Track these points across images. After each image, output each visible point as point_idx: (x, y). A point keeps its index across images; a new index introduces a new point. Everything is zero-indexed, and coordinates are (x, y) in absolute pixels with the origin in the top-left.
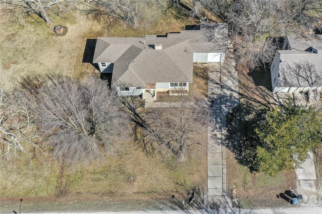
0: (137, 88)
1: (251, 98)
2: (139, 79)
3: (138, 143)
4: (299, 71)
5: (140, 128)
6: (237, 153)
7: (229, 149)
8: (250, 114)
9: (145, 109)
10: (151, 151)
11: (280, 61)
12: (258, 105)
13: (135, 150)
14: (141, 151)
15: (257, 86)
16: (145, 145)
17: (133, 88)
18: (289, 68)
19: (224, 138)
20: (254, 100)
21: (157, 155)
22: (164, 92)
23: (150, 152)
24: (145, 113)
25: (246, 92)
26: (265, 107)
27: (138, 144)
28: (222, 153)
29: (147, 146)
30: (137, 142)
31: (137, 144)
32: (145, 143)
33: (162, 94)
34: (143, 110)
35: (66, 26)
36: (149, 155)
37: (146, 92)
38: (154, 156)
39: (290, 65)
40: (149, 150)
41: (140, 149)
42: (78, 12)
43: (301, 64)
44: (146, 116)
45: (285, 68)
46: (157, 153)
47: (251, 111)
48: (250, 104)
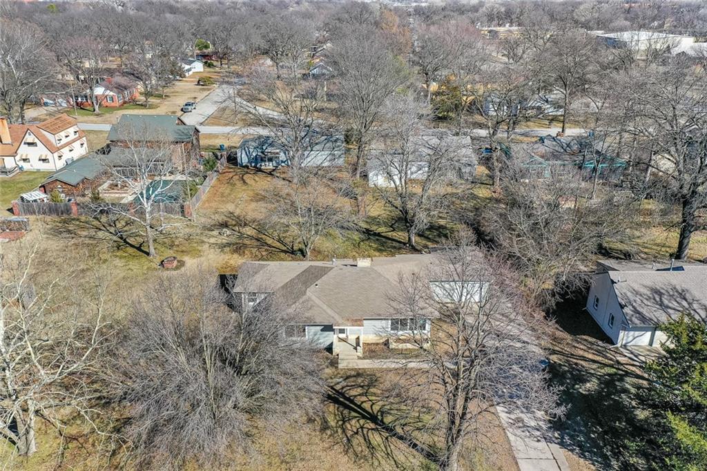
0: (322, 330)
1: (572, 355)
2: (329, 311)
3: (330, 436)
4: (661, 299)
5: (331, 404)
6: (597, 461)
7: (570, 450)
8: (585, 382)
9: (339, 371)
10: (367, 452)
11: (613, 282)
12: (595, 366)
13: (325, 450)
14: (341, 453)
15: (575, 335)
16: (348, 440)
17: (313, 329)
18: (637, 293)
19: (544, 427)
20: (582, 358)
21: (383, 462)
22: (377, 344)
23: (363, 454)
24: (342, 377)
25: (555, 345)
26: (615, 370)
27: (332, 438)
28: (554, 458)
29: (355, 442)
30: (329, 432)
31: (328, 438)
32: (349, 435)
33: (373, 347)
34: (336, 373)
35: (183, 260)
36: (362, 460)
37: (339, 341)
38: (376, 463)
39: (636, 288)
40: (360, 449)
41: (335, 447)
42: (207, 245)
43: (658, 288)
44: (344, 384)
45: (629, 294)
46: (382, 457)
47: (585, 377)
48: (576, 364)
